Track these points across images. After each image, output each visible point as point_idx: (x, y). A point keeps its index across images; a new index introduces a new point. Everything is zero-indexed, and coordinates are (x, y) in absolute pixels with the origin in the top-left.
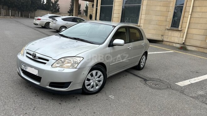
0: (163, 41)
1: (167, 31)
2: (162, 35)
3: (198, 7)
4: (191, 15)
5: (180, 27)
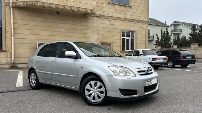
3: (19, 30)
4: (14, 36)
5: (4, 48)
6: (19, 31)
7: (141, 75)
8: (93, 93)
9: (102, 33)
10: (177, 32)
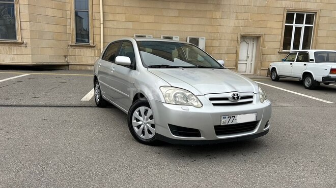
0: (68, 65)
1: (71, 49)
2: (65, 56)
3: (109, 14)
4: (103, 24)
5: (91, 41)
6: (110, 17)
7: (214, 104)
8: (142, 124)
9: (245, 16)
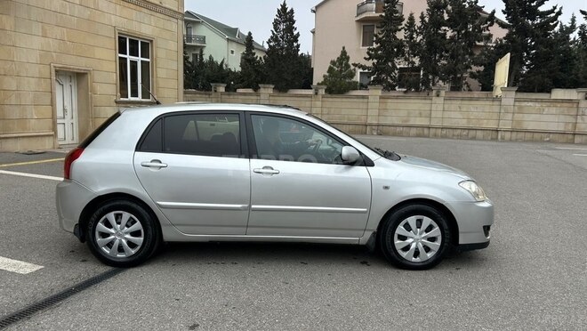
9: (57, 32)
10: (192, 44)
